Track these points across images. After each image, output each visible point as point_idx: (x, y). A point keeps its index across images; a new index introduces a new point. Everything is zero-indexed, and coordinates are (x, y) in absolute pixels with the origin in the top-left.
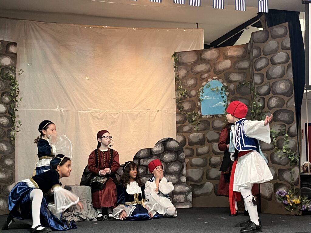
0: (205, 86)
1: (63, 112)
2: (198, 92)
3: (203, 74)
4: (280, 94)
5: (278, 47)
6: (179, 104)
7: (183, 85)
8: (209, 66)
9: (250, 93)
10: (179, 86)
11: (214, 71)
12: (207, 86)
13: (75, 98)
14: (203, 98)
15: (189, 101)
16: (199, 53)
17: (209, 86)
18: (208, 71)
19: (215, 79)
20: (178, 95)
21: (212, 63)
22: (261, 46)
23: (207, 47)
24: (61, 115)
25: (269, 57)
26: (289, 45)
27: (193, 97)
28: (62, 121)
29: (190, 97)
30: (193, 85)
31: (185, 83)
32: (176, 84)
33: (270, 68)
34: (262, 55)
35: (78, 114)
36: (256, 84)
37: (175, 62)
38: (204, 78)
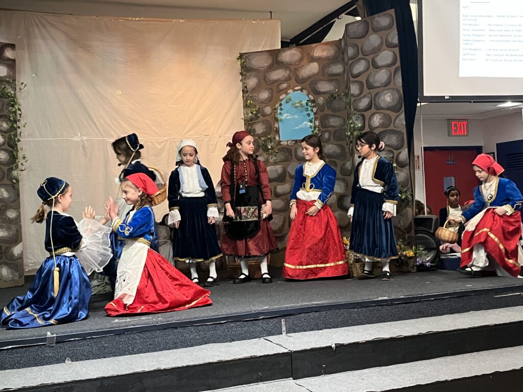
0: (284, 100)
1: (85, 142)
2: (275, 109)
3: (281, 84)
4: (386, 109)
5: (381, 44)
6: (249, 126)
7: (254, 100)
8: (288, 72)
9: (346, 108)
10: (249, 101)
11: (295, 78)
12: (286, 100)
13: (102, 122)
14: (281, 118)
15: (263, 122)
16: (274, 54)
17: (290, 99)
18: (288, 79)
19: (298, 90)
20: (247, 114)
21: (292, 68)
22: (358, 42)
23: (285, 45)
24: (83, 147)
25: (370, 58)
26: (395, 40)
27: (268, 116)
28: (85, 155)
29: (264, 115)
30: (267, 99)
31: (255, 96)
32: (243, 98)
33: (371, 73)
34: (361, 56)
36: (352, 95)
37: (241, 67)
38: (282, 89)
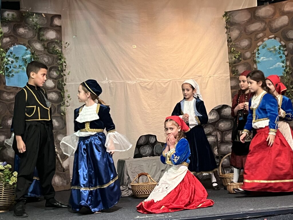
0: (261, 47)
1: (111, 84)
2: (254, 53)
3: (258, 34)
6: (233, 67)
7: (237, 47)
8: (264, 24)
10: (232, 49)
11: (270, 29)
12: (263, 46)
14: (259, 60)
15: (244, 64)
16: (252, 11)
17: (266, 45)
18: (263, 30)
19: (271, 38)
20: (232, 58)
21: (267, 21)
23: (260, 3)
27: (248, 59)
28: (111, 94)
29: (245, 59)
30: (247, 46)
31: (238, 44)
32: (228, 46)
35: (126, 85)
37: (226, 23)
38: (259, 37)
